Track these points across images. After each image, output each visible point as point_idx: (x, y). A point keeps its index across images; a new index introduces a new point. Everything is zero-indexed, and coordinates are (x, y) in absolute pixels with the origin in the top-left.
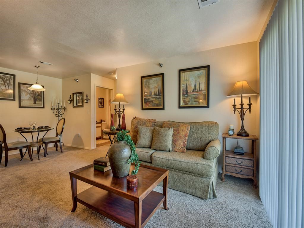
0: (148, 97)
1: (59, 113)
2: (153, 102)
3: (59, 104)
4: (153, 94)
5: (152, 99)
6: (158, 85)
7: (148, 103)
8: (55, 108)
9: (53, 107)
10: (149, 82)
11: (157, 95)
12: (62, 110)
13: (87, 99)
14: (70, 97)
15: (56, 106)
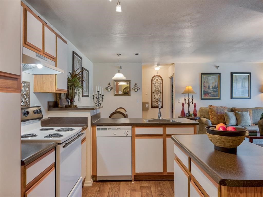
0: (207, 90)
1: (98, 102)
2: (211, 94)
3: (98, 92)
4: (211, 87)
5: (210, 92)
6: (216, 82)
7: (207, 94)
8: (96, 97)
9: (93, 95)
10: (208, 78)
11: (214, 89)
12: (101, 99)
13: (136, 88)
14: (109, 85)
15: (96, 94)
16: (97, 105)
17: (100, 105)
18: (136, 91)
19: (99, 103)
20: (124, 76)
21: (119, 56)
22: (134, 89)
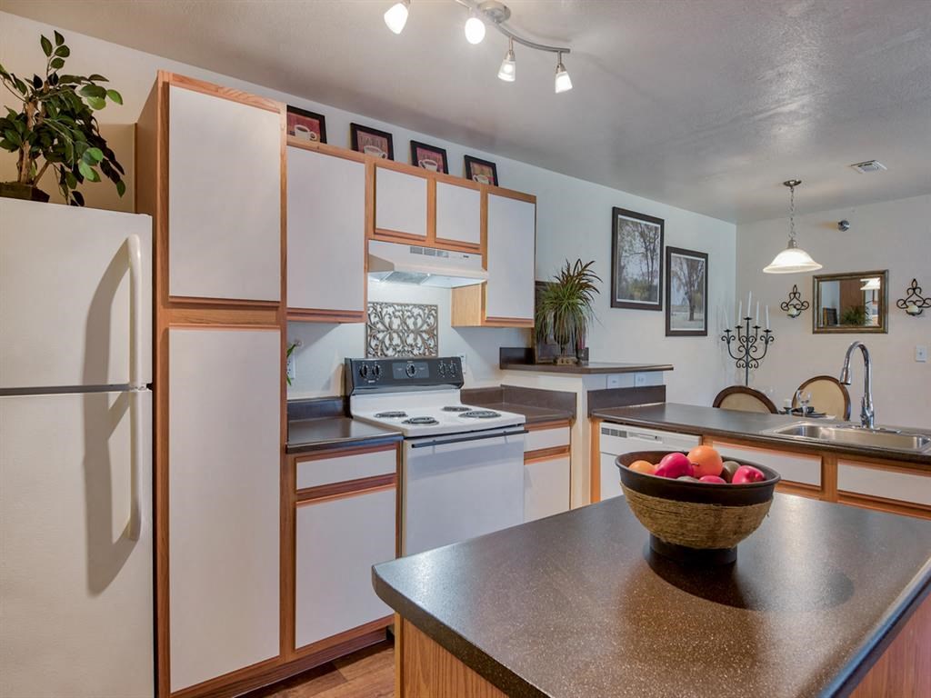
1: (747, 353)
3: (748, 319)
8: (737, 336)
9: (728, 331)
12: (760, 344)
13: (914, 298)
14: (795, 294)
15: (739, 327)
16: (742, 362)
17: (754, 362)
18: (913, 314)
19: (750, 359)
20: (814, 259)
21: (795, 187)
22: (904, 304)
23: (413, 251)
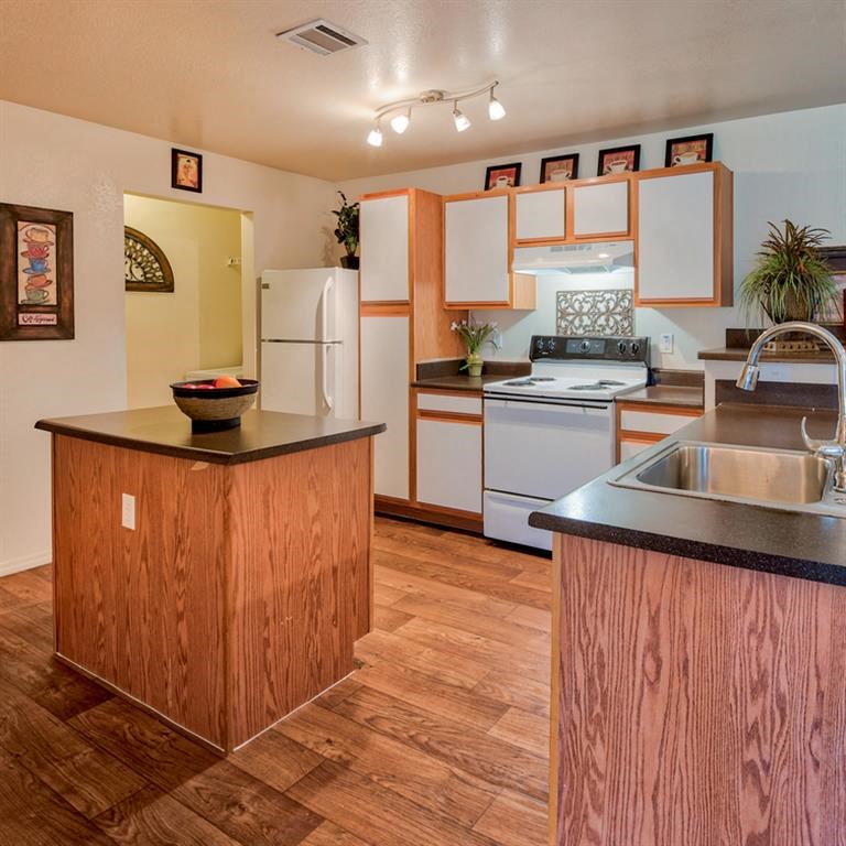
23: (553, 250)
